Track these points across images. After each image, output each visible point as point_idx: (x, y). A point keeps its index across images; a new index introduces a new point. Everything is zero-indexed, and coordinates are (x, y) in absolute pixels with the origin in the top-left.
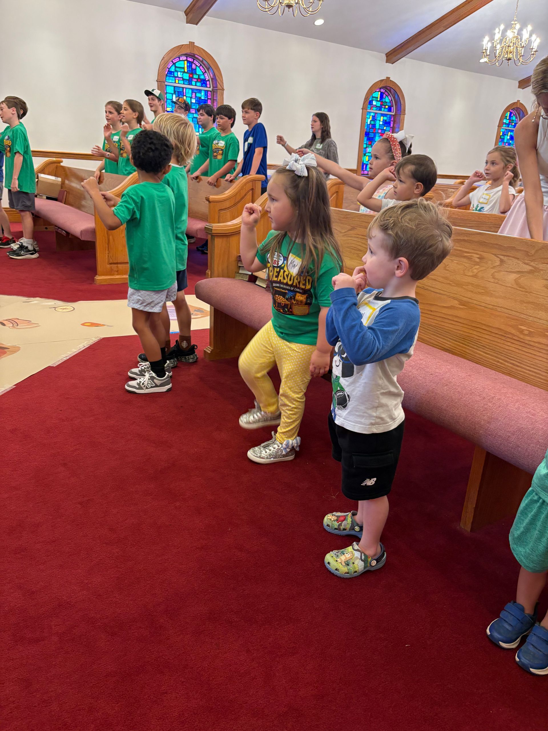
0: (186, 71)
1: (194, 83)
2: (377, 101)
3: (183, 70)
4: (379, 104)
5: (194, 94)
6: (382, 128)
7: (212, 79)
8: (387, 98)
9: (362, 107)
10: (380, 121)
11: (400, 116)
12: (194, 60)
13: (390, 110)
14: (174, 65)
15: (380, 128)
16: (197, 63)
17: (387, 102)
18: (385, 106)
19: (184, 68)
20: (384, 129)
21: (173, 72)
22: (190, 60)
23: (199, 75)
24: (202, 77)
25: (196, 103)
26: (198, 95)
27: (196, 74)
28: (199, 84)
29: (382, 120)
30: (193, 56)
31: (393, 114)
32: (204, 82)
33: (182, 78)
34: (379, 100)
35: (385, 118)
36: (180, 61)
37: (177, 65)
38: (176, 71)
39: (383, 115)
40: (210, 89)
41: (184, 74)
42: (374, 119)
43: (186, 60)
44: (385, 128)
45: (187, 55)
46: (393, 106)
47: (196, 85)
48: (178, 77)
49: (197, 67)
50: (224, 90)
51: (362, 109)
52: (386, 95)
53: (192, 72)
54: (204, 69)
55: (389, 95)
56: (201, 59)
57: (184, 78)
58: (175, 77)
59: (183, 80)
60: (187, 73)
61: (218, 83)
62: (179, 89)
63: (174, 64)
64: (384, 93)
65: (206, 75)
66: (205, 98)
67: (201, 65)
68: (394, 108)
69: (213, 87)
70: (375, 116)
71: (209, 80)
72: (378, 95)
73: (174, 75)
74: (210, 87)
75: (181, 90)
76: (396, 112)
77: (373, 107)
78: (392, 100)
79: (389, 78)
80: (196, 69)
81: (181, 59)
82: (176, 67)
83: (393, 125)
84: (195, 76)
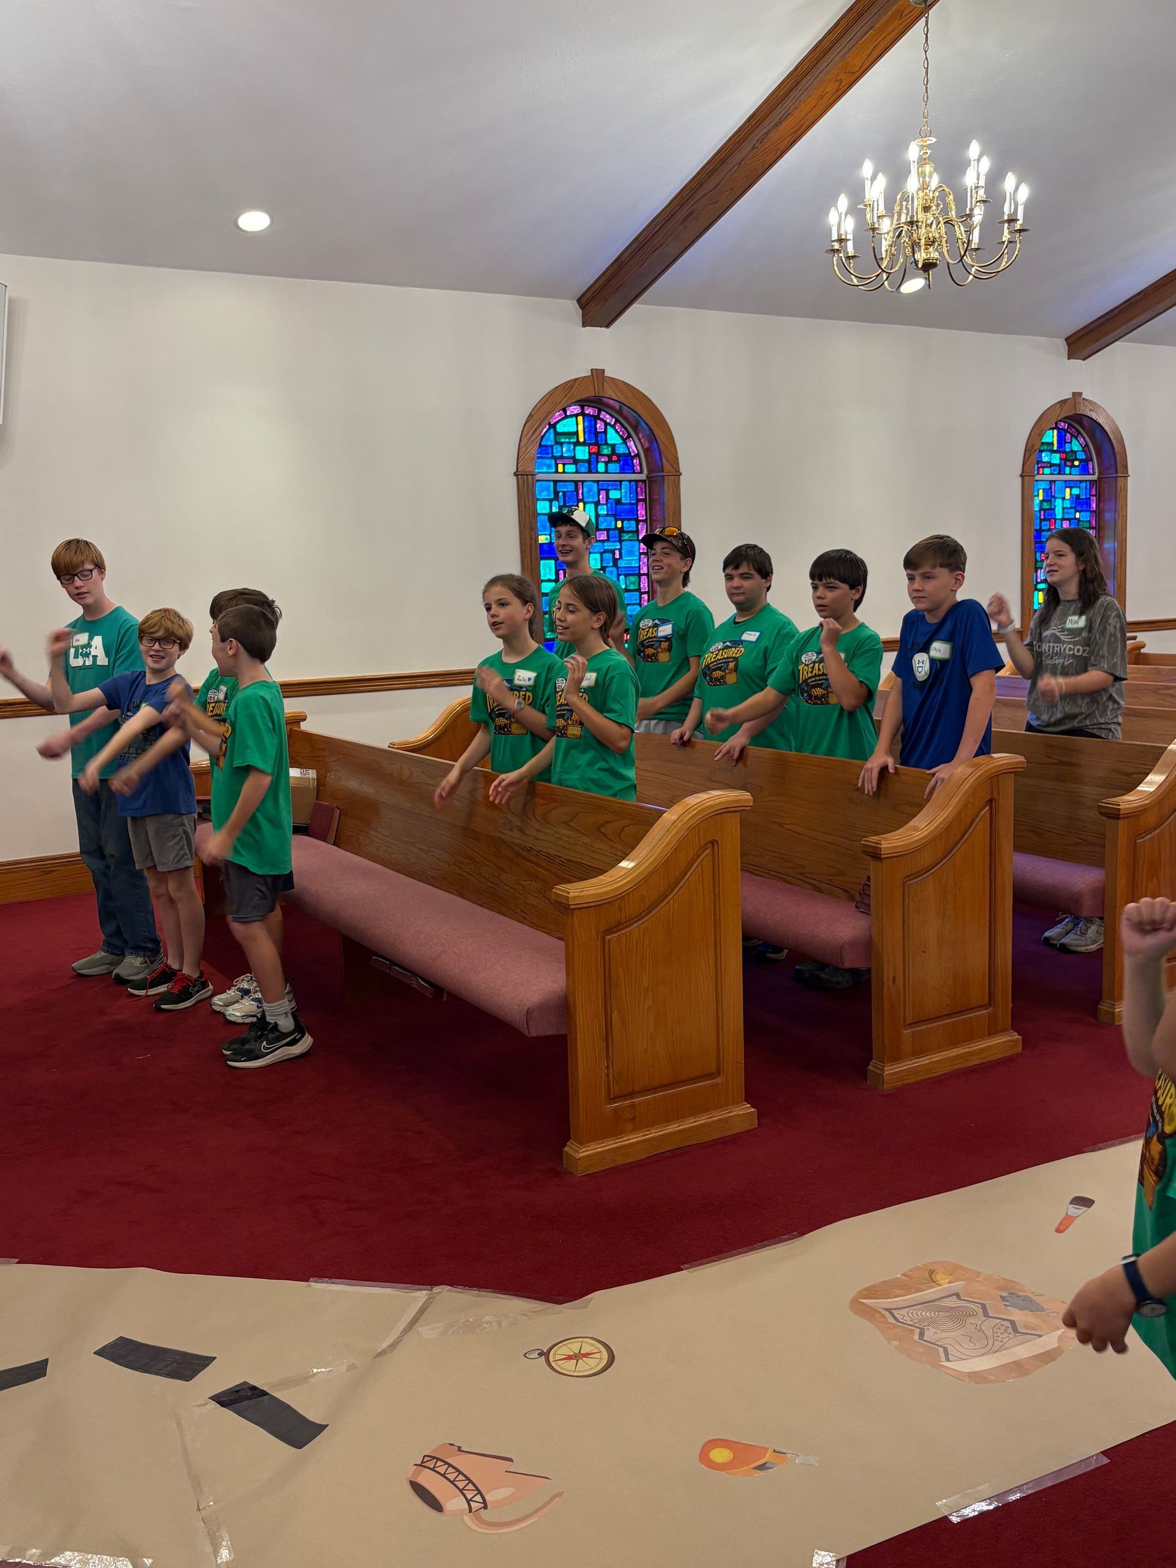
0: (581, 440)
1: (601, 467)
2: (1053, 451)
3: (574, 440)
4: (1056, 459)
5: (603, 494)
6: (1071, 516)
7: (646, 451)
8: (1074, 441)
9: (1020, 472)
10: (1063, 499)
11: (1116, 482)
12: (600, 411)
13: (1084, 470)
14: (552, 430)
15: (1066, 516)
16: (608, 418)
17: (1075, 452)
18: (1073, 461)
19: (576, 433)
20: (1075, 518)
21: (552, 447)
22: (589, 411)
23: (613, 446)
24: (621, 450)
25: (607, 515)
26: (614, 494)
27: (606, 444)
28: (614, 467)
29: (1068, 497)
30: (598, 402)
31: (1095, 477)
32: (626, 462)
33: (574, 458)
34: (1055, 448)
35: (1076, 491)
36: (566, 417)
37: (560, 428)
38: (557, 443)
39: (1070, 484)
40: (643, 477)
41: (578, 448)
42: (1049, 497)
43: (583, 414)
44: (1078, 515)
45: (583, 403)
46: (1091, 460)
47: (606, 472)
48: (562, 457)
49: (609, 427)
50: (681, 474)
51: (1022, 476)
52: (1072, 436)
53: (595, 439)
54: (626, 429)
55: (1079, 433)
56: (617, 406)
57: (577, 457)
58: (556, 458)
59: (575, 461)
60: (584, 444)
61: (664, 460)
62: (566, 487)
63: (553, 426)
64: (1066, 431)
65: (632, 443)
66: (631, 500)
67: (617, 421)
68: (1094, 465)
69: (650, 471)
70: (1051, 488)
71: (638, 455)
72: (1051, 437)
73: (552, 453)
74: (641, 472)
75: (571, 487)
76: (1100, 473)
77: (1043, 467)
78: (1087, 445)
79: (1081, 394)
80: (605, 432)
81: (568, 413)
82: (556, 434)
83: (1098, 505)
84: (606, 451)
